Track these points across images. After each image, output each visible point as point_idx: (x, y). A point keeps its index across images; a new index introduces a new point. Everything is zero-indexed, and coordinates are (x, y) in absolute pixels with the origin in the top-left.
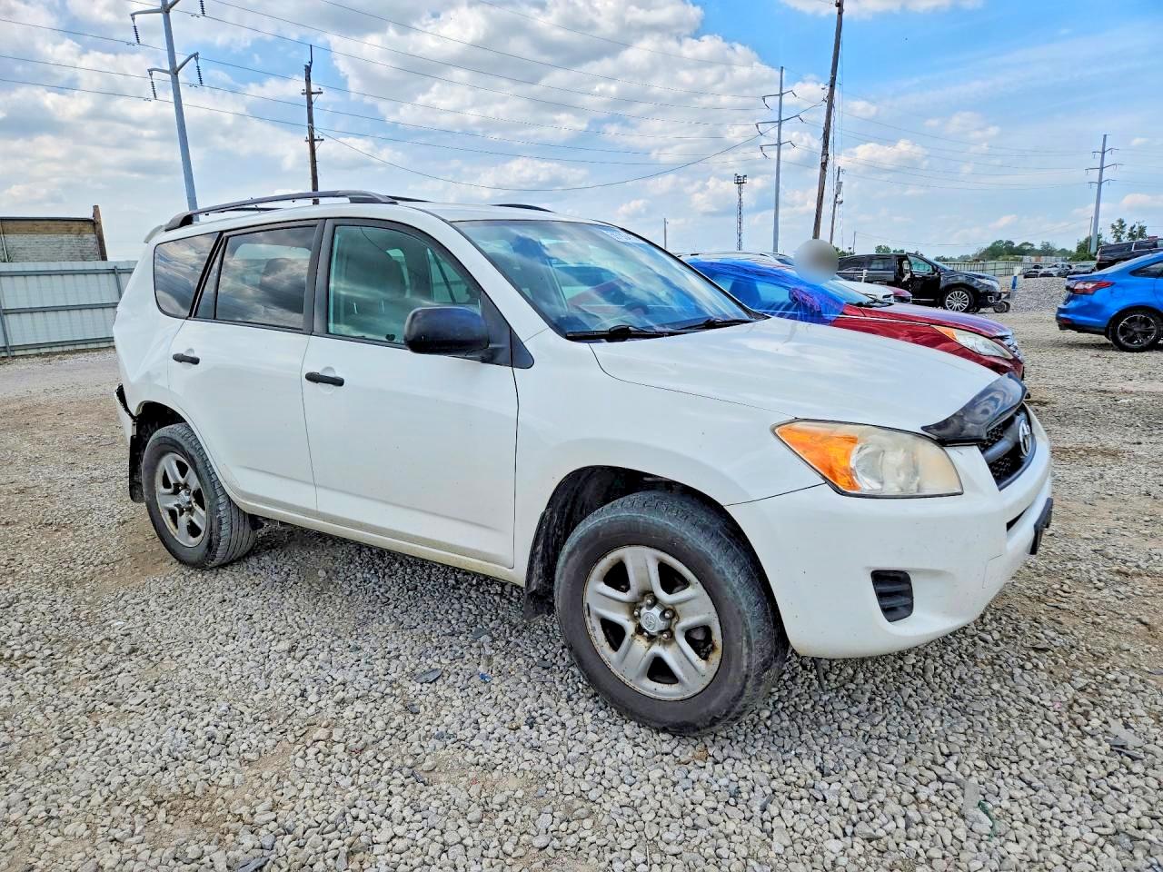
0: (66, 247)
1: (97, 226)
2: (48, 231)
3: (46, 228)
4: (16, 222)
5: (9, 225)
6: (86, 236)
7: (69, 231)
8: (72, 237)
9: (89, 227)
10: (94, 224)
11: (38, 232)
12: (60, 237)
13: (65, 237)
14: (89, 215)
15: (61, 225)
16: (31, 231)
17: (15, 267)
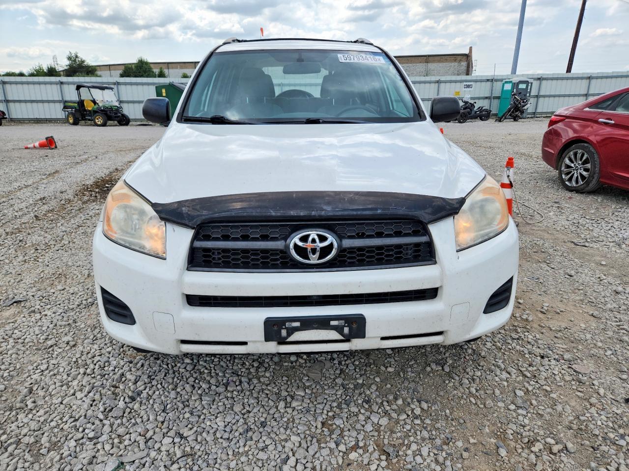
0: (452, 69)
1: (469, 58)
2: (446, 61)
3: (446, 59)
4: (435, 57)
5: (430, 58)
6: (462, 63)
7: (455, 61)
8: (456, 64)
9: (465, 57)
10: (467, 57)
11: (443, 62)
12: (450, 64)
13: (453, 64)
14: (467, 52)
15: (453, 58)
16: (439, 61)
17: (428, 79)
